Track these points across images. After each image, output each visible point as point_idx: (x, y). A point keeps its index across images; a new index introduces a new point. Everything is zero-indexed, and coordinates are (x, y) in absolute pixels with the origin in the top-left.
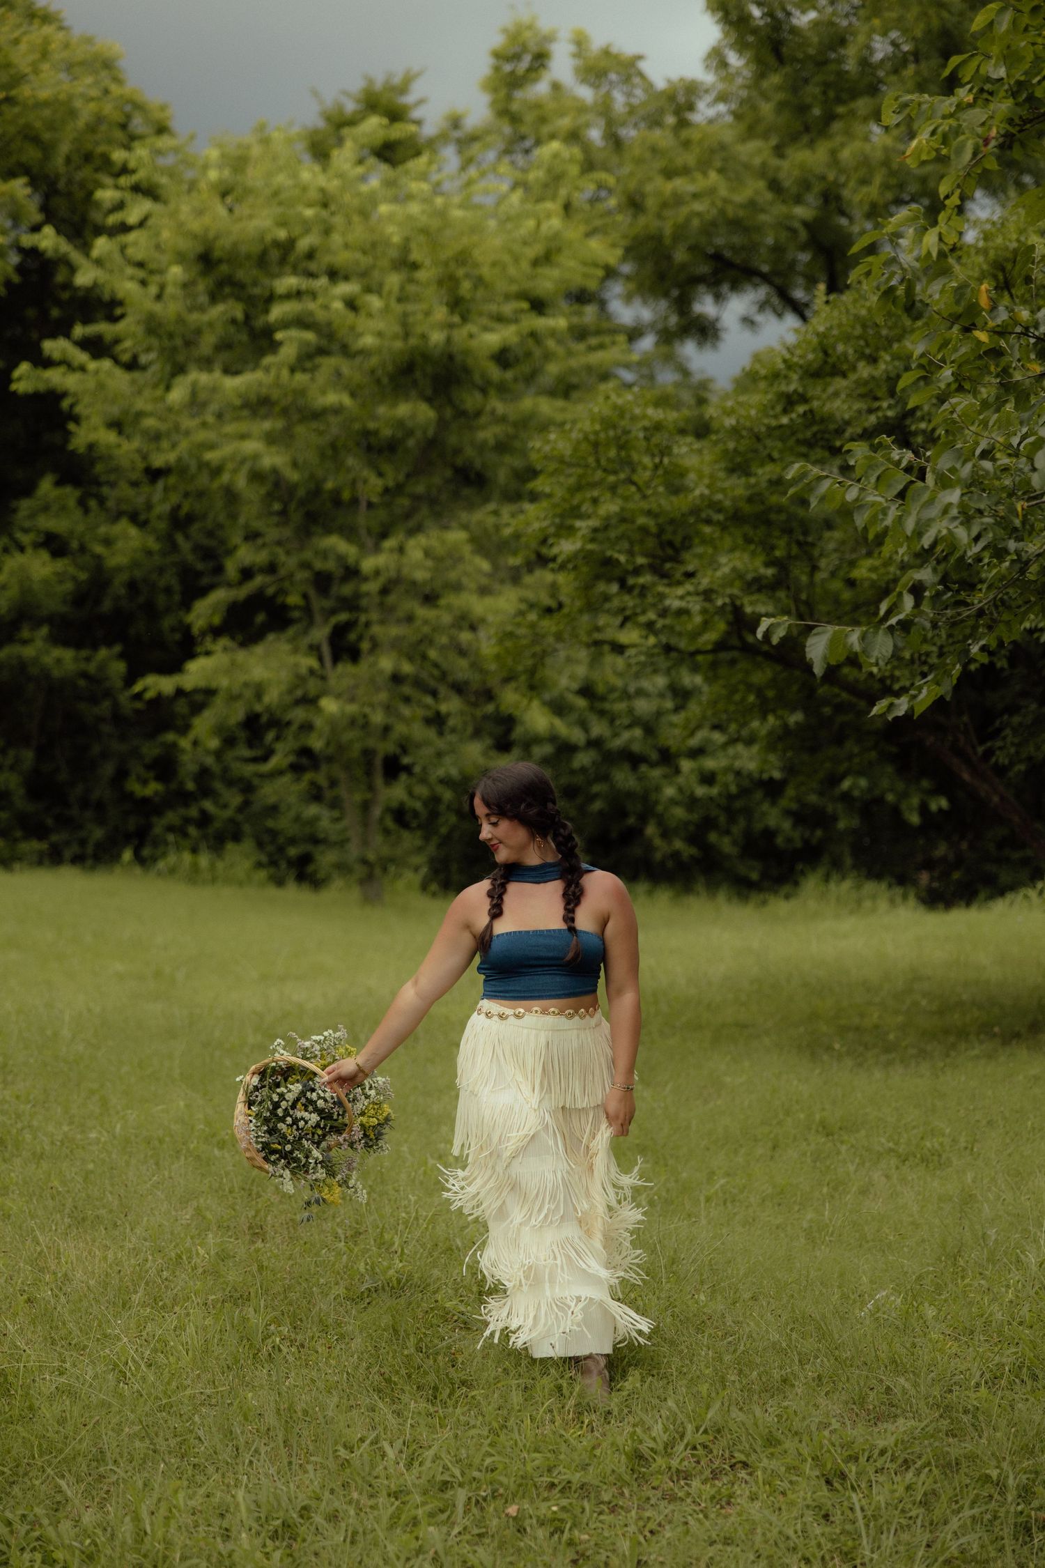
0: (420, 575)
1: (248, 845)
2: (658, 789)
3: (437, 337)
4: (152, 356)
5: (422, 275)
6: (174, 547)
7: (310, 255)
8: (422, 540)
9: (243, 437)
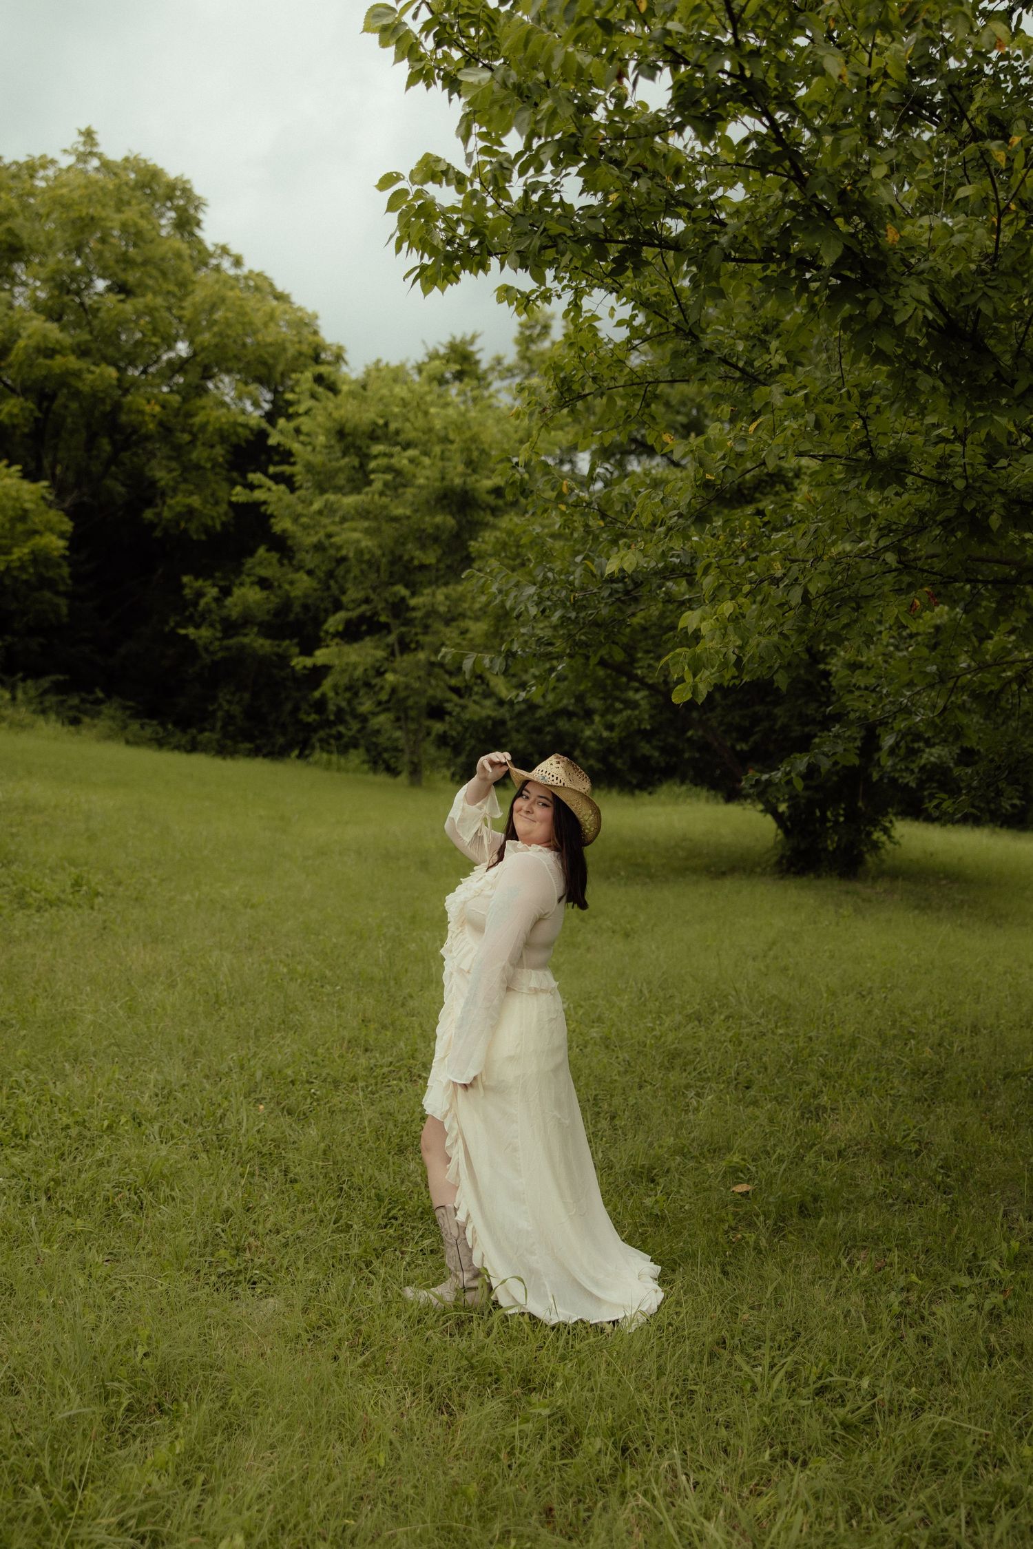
0: (442, 609)
1: (362, 750)
2: (582, 731)
3: (458, 481)
4: (309, 484)
5: (454, 447)
6: (328, 588)
7: (397, 432)
8: (444, 590)
9: (355, 530)
